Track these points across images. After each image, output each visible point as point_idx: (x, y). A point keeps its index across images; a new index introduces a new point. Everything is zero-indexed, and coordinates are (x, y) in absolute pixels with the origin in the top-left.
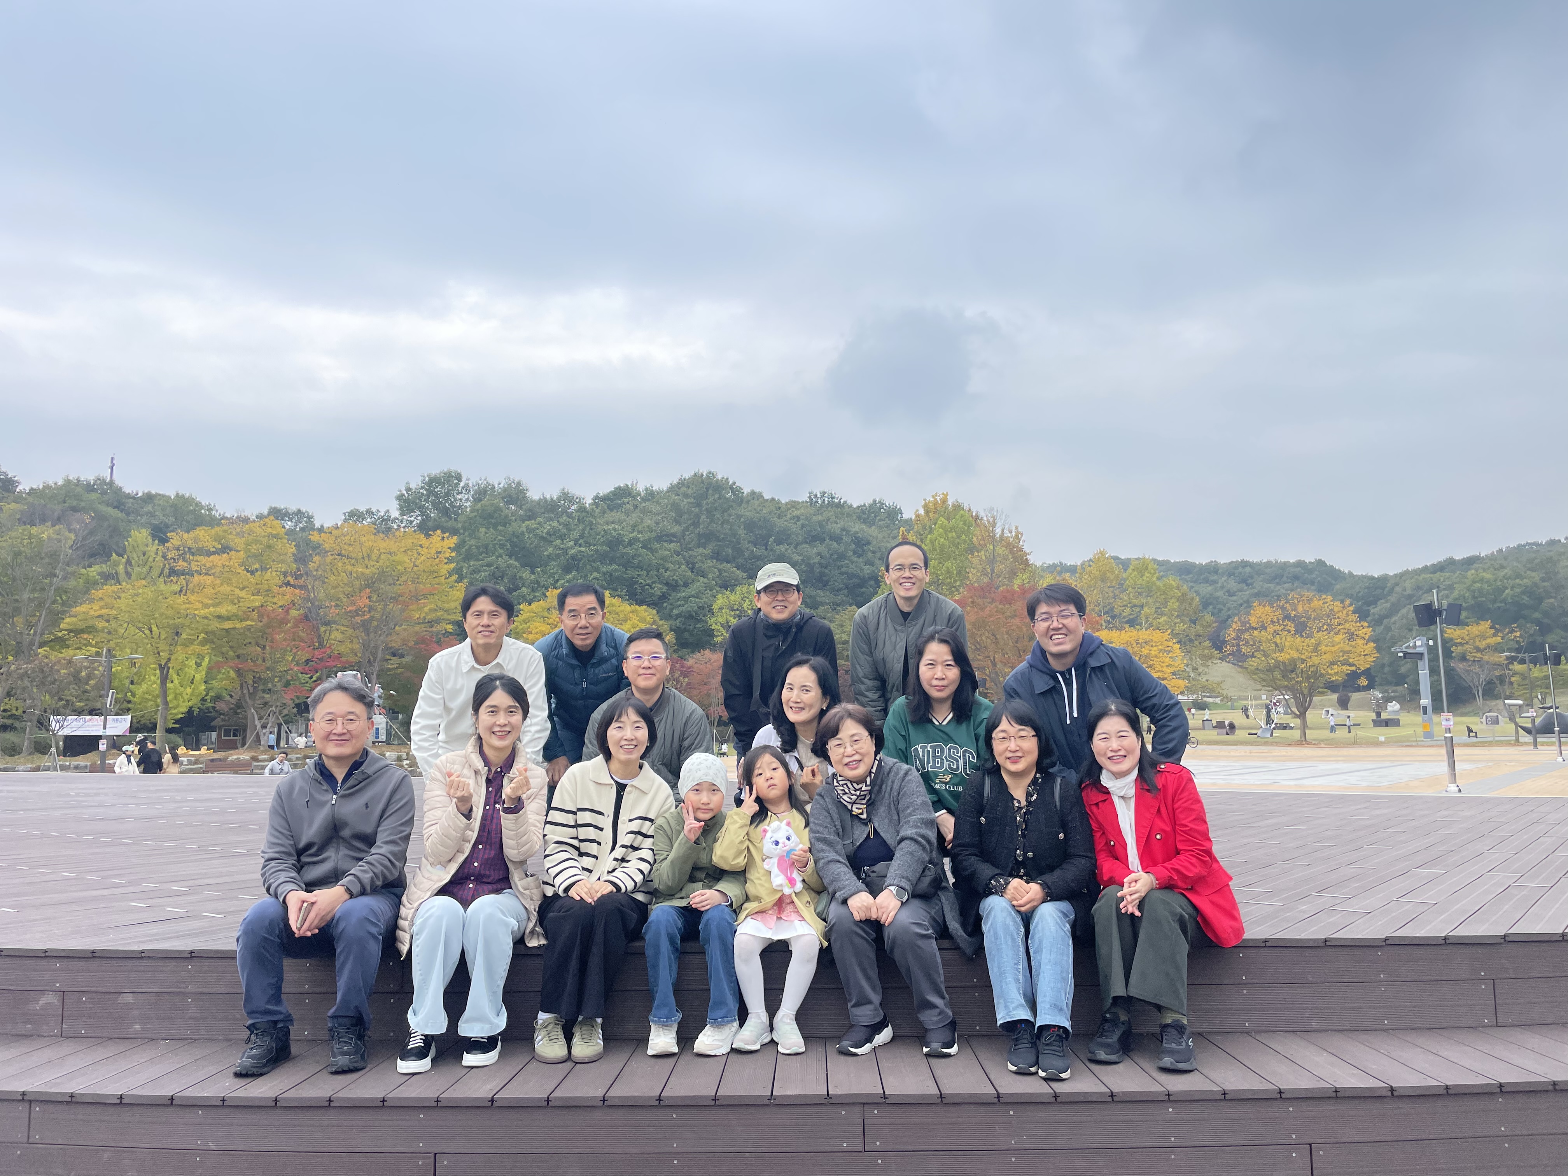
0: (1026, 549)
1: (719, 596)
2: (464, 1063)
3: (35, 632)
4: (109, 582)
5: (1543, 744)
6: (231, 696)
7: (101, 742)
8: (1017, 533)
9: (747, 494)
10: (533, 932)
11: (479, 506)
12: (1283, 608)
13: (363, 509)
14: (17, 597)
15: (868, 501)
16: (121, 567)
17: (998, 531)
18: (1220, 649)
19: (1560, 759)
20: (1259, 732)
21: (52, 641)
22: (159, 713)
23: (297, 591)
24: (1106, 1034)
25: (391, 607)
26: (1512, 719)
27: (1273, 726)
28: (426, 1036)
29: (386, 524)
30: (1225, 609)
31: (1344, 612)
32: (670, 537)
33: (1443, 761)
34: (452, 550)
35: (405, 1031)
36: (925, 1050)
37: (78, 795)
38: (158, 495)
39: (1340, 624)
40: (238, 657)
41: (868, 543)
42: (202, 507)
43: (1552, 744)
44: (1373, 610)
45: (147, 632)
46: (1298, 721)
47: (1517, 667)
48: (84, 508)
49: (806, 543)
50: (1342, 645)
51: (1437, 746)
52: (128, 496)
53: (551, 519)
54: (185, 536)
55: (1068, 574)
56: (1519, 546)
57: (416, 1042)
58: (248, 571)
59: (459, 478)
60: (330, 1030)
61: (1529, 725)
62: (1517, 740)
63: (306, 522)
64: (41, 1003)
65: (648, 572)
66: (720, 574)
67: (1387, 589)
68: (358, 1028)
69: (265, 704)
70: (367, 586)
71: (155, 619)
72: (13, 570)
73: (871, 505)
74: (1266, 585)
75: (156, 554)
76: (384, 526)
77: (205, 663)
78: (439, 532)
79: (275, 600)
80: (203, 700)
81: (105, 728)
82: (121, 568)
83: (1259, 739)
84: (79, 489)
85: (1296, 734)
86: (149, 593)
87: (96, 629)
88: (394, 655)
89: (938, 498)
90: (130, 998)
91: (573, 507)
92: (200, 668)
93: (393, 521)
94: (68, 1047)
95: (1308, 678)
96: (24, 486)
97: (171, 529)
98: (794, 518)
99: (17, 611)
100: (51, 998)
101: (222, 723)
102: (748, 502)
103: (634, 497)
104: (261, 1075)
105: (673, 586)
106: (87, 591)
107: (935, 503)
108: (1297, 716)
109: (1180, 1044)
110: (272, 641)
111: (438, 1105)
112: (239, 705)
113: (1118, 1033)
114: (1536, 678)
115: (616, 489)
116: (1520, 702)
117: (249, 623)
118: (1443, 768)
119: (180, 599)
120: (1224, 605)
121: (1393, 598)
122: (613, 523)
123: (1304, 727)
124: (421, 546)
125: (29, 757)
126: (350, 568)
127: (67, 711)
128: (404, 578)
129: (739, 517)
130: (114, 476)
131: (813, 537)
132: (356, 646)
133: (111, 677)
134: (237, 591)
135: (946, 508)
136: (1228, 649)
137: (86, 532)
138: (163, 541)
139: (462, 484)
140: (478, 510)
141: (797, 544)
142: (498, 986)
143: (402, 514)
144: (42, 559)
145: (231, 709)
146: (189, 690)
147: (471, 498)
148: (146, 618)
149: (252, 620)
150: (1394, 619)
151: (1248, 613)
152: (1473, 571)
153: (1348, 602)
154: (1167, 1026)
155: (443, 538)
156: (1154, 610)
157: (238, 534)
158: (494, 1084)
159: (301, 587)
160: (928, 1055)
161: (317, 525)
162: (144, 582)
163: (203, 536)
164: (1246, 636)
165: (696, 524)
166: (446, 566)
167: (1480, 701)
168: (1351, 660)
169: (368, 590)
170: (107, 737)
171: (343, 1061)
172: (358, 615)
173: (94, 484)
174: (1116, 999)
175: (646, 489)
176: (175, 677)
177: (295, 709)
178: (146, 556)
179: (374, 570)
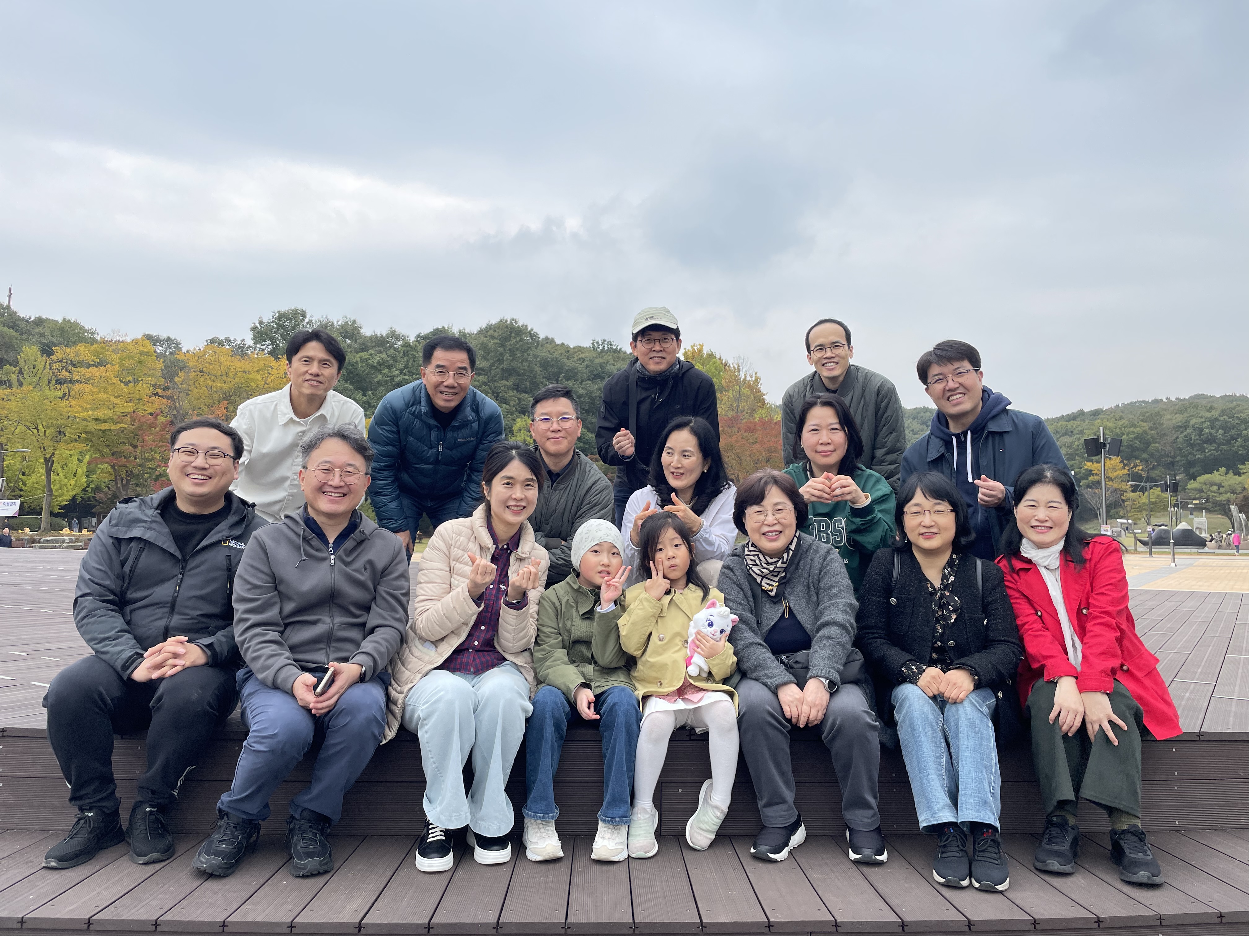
0: (763, 390)
1: (517, 420)
6: (109, 488)
8: (757, 378)
9: (542, 340)
13: (222, 337)
16: (13, 375)
17: (742, 376)
19: (1173, 565)
22: (46, 500)
23: (165, 401)
29: (242, 351)
36: (854, 856)
38: (47, 319)
40: (113, 454)
42: (86, 331)
45: (35, 431)
49: (589, 380)
52: (23, 319)
53: (381, 352)
54: (68, 350)
58: (122, 382)
59: (304, 315)
61: (1145, 539)
62: (1136, 549)
63: (175, 348)
66: (520, 402)
70: (225, 398)
71: (41, 419)
75: (44, 366)
76: (240, 350)
77: (87, 459)
79: (145, 407)
80: (85, 490)
82: (13, 377)
86: (36, 397)
89: (695, 348)
91: (399, 343)
92: (82, 464)
93: (248, 348)
97: (56, 344)
98: (580, 359)
101: (101, 511)
102: (543, 345)
107: (694, 352)
109: (1145, 852)
110: (142, 442)
112: (115, 496)
115: (435, 330)
117: (122, 425)
119: (64, 403)
124: (271, 367)
126: (210, 383)
129: (535, 357)
130: (11, 303)
131: (595, 375)
134: (112, 398)
135: (702, 356)
138: (50, 355)
139: (306, 320)
141: (582, 381)
143: (255, 343)
145: (108, 499)
146: (72, 482)
148: (33, 418)
149: (125, 423)
154: (1124, 833)
157: (114, 351)
159: (168, 398)
161: (184, 349)
162: (32, 388)
163: (83, 351)
165: (500, 361)
169: (226, 402)
171: (312, 863)
174: (1064, 803)
175: (460, 332)
176: (60, 470)
178: (36, 369)
179: (231, 385)
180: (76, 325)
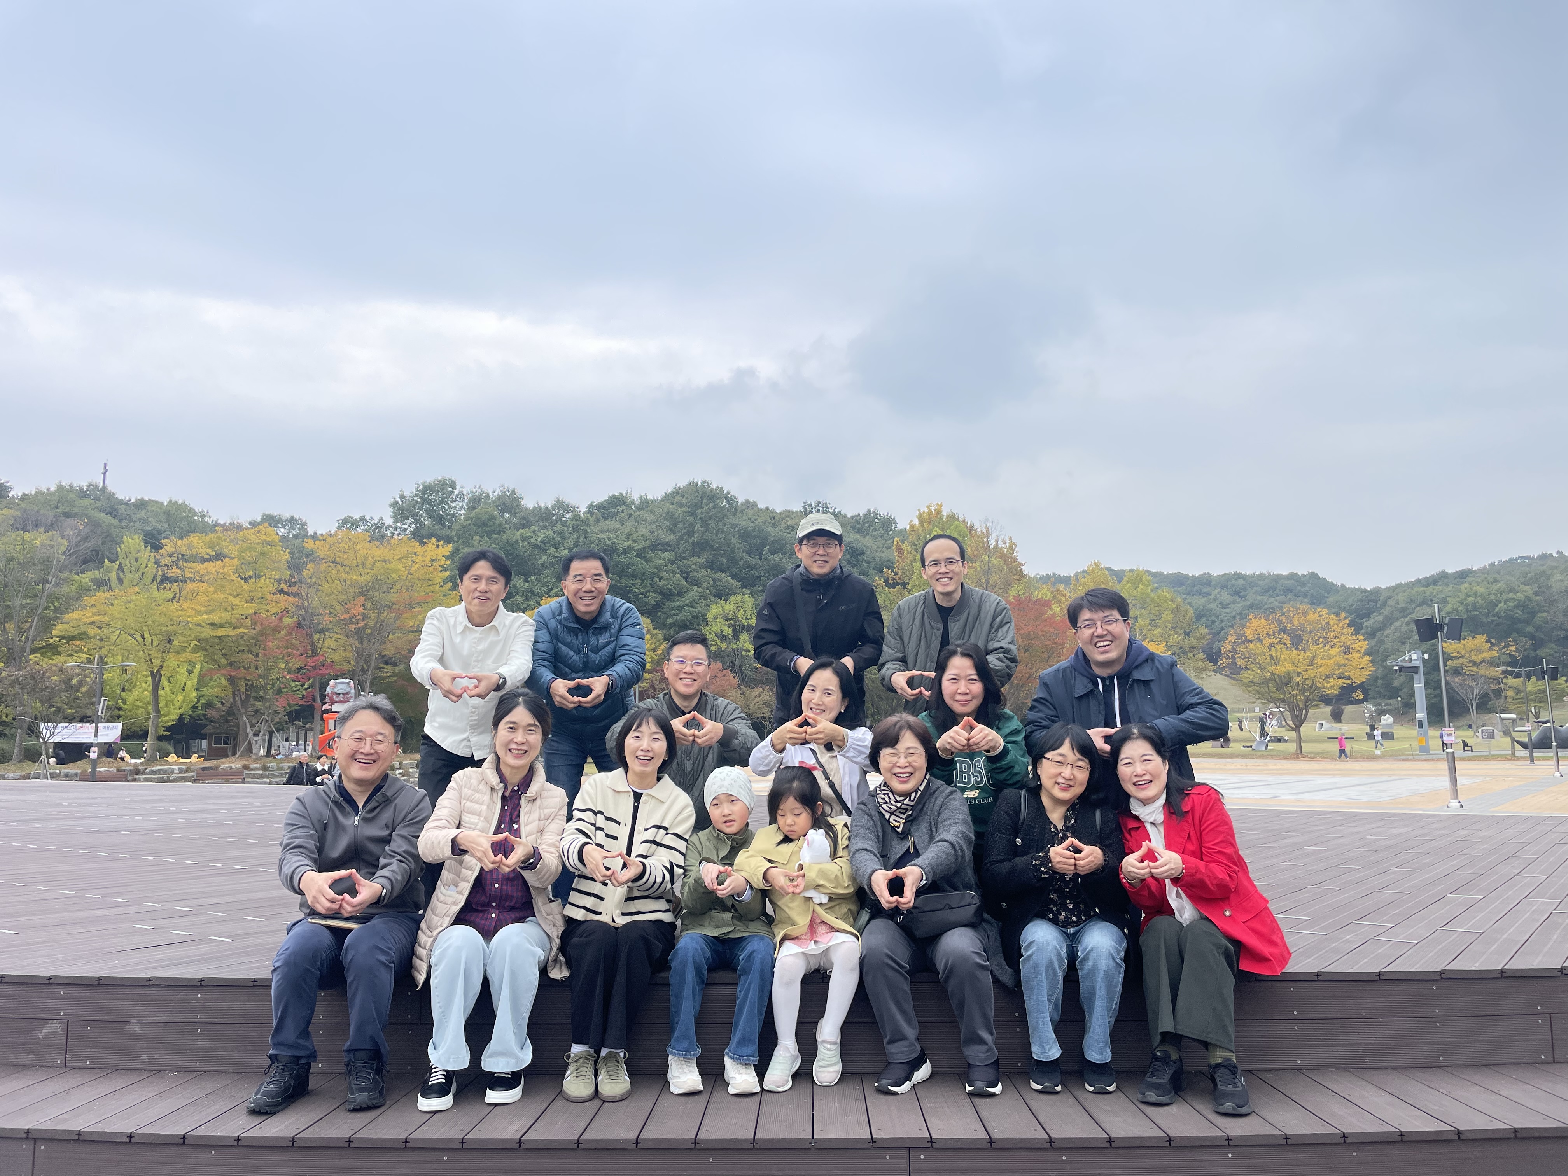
0: (1020, 559)
1: (714, 606)
2: (488, 1100)
3: (27, 638)
4: (102, 589)
5: (1539, 759)
6: (222, 704)
7: (92, 749)
8: (1011, 543)
9: (742, 504)
10: (556, 960)
11: (473, 514)
12: (1280, 622)
13: (356, 516)
14: (10, 603)
15: (862, 512)
16: (114, 573)
17: (993, 543)
18: (1215, 662)
19: (1558, 774)
20: (1254, 745)
21: (43, 647)
22: (151, 720)
23: (291, 599)
24: (1156, 1073)
25: (385, 615)
26: (1506, 733)
27: (1268, 739)
28: (447, 1072)
29: (380, 532)
30: (1218, 622)
31: (1339, 624)
32: (664, 547)
33: (1445, 775)
34: (448, 558)
35: (427, 1068)
36: (969, 1089)
37: (70, 805)
38: (151, 501)
39: (1336, 637)
40: (231, 664)
41: (863, 553)
42: (195, 514)
43: (1548, 759)
44: (1368, 623)
45: (139, 639)
46: (1293, 734)
47: (1511, 681)
48: (76, 513)
50: (1337, 658)
51: (1433, 760)
52: (121, 502)
53: (545, 528)
54: (179, 542)
55: (1063, 586)
56: (1511, 560)
57: (437, 1078)
58: (242, 579)
59: (453, 485)
60: (347, 1065)
61: (1526, 740)
62: (1514, 754)
63: (299, 529)
64: (44, 1031)
65: (642, 581)
66: (715, 583)
67: (1379, 602)
68: (375, 1062)
69: (257, 711)
70: (361, 594)
71: (148, 626)
72: (5, 576)
73: (865, 515)
74: (1259, 598)
75: (149, 560)
76: (378, 533)
77: (197, 670)
78: (434, 540)
79: (268, 607)
80: (194, 707)
81: (96, 736)
82: (113, 576)
83: (1254, 752)
84: (72, 496)
85: (1292, 747)
86: (142, 599)
87: (88, 635)
88: (387, 663)
89: (933, 509)
90: (137, 1028)
91: (567, 516)
92: (192, 675)
93: (387, 528)
94: (72, 1080)
95: (1304, 691)
96: (16, 492)
97: (163, 535)
99: (8, 617)
100: (55, 1028)
101: (212, 731)
102: (742, 511)
103: (629, 506)
104: (275, 1113)
105: (668, 595)
106: (79, 598)
107: (930, 513)
108: (1293, 729)
109: (1235, 1085)
110: (265, 649)
111: (463, 1147)
112: (231, 712)
113: (1169, 1072)
114: (1530, 692)
115: (611, 497)
116: (1514, 716)
117: (242, 630)
118: (1445, 782)
119: (175, 605)
120: (1217, 617)
121: (1386, 611)
122: (608, 531)
123: (1300, 741)
124: (415, 554)
125: (19, 765)
126: (344, 576)
127: (58, 719)
128: (398, 586)
129: (734, 526)
130: (107, 482)
132: (349, 655)
133: (103, 684)
134: (231, 598)
135: (941, 519)
136: (1224, 661)
137: (79, 538)
138: (157, 547)
139: (456, 492)
140: (472, 518)
142: (524, 1018)
143: (396, 522)
144: (34, 565)
145: (222, 716)
146: (180, 698)
147: (465, 506)
148: (139, 625)
149: (246, 628)
150: (1387, 632)
151: (1244, 626)
152: (1466, 585)
153: (1343, 615)
154: (1218, 1066)
155: (438, 546)
156: (1148, 621)
157: (232, 541)
158: (520, 1123)
159: (295, 595)
160: (971, 1094)
161: (311, 532)
162: (137, 589)
163: (197, 543)
164: (1242, 648)
165: (690, 534)
166: (440, 574)
167: (1474, 715)
168: (1346, 674)
169: (363, 598)
170: (99, 745)
171: (361, 1098)
172: (352, 623)
173: (87, 490)
174: (1164, 1035)
175: (641, 498)
176: (166, 684)
177: (287, 717)
178: (139, 563)
179: (368, 578)
180: (183, 507)
